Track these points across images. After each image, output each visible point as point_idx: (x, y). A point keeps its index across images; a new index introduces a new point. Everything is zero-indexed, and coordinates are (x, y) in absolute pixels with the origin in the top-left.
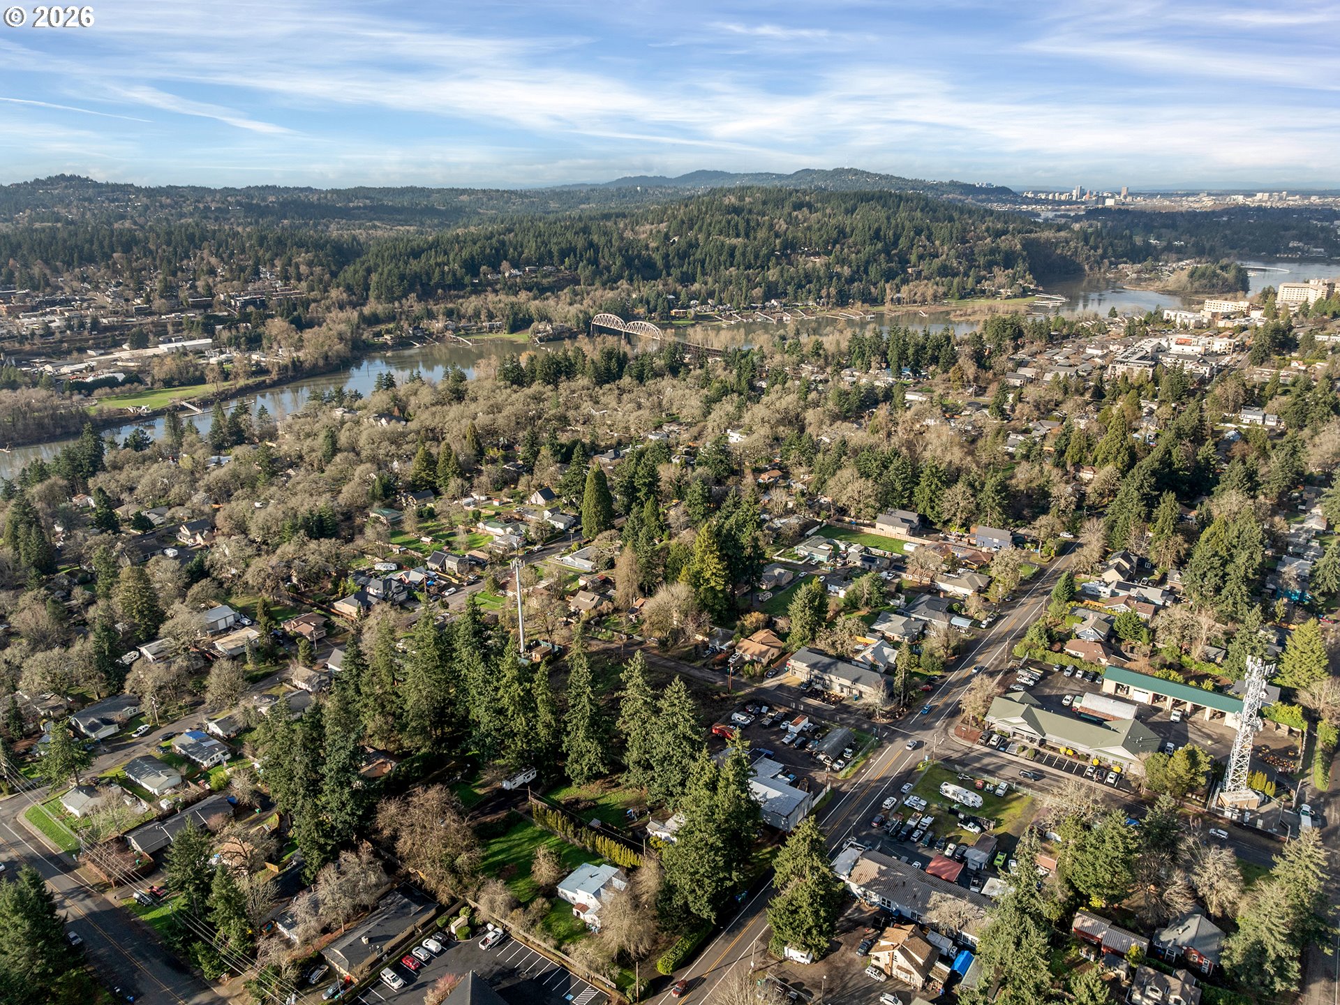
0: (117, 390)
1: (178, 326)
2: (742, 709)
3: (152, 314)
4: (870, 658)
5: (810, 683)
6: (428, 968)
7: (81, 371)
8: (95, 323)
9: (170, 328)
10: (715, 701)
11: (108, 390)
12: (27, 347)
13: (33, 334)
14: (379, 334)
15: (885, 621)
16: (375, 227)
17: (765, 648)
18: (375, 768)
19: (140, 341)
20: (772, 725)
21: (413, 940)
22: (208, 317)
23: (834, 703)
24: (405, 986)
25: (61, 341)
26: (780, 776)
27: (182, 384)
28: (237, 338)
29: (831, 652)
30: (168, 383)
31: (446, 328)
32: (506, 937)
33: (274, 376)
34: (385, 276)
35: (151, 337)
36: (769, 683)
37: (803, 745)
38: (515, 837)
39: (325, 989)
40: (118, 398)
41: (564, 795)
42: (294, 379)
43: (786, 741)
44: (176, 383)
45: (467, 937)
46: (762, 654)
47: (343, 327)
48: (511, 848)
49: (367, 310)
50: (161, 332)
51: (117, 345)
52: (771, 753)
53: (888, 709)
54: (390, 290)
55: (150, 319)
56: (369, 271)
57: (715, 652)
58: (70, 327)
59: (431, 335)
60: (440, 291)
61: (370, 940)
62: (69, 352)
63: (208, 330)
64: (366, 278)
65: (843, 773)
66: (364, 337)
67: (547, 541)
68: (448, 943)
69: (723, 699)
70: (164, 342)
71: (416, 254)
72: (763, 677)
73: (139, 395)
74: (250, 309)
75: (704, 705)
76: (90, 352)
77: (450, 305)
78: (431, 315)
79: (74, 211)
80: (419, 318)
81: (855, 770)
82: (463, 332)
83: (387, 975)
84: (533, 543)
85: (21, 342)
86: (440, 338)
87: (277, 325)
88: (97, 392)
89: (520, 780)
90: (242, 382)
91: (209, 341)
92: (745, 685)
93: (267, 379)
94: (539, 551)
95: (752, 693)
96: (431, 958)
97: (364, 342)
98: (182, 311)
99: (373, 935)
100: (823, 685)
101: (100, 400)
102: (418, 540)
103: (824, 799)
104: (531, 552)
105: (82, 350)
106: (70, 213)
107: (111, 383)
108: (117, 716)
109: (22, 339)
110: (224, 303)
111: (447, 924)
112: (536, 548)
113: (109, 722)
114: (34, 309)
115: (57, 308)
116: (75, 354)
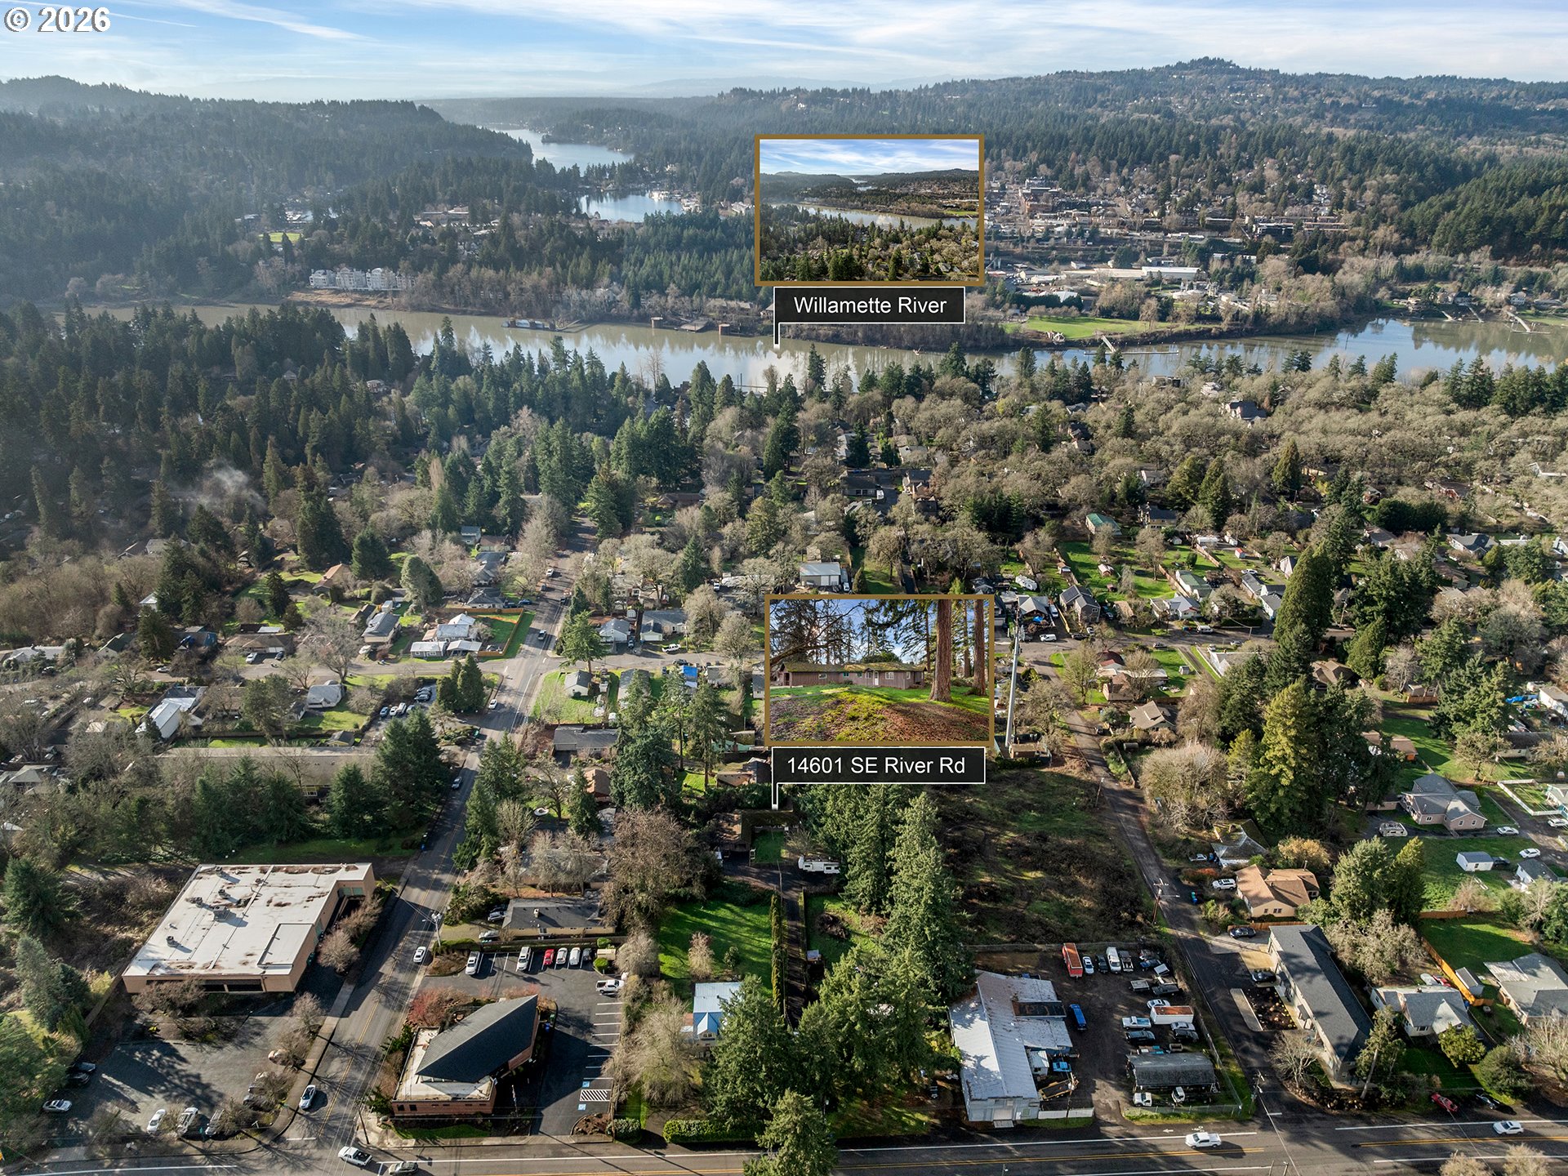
0: (1051, 311)
1: (1175, 248)
2: (1131, 951)
3: (1159, 230)
4: (1402, 1001)
5: (1271, 977)
6: (553, 972)
7: (1047, 284)
8: (1095, 232)
9: (1166, 249)
10: (1118, 918)
11: (1042, 308)
12: (1018, 250)
13: (1033, 236)
14: (1405, 296)
15: (1524, 969)
16: (1538, 142)
17: (1267, 893)
18: (739, 777)
19: (1126, 261)
20: (1140, 992)
21: (567, 941)
22: (1212, 242)
23: (1271, 1025)
24: (526, 971)
25: (1053, 248)
26: (1043, 1054)
27: (1121, 316)
28: (1225, 271)
29: (1345, 956)
30: (1106, 313)
31: (1508, 301)
32: (613, 995)
33: (1224, 326)
34: (1461, 217)
35: (1142, 258)
36: (1224, 943)
37: (1136, 1043)
38: (749, 915)
39: (489, 928)
40: (1049, 319)
41: (833, 908)
42: (1249, 334)
43: (1126, 1022)
44: (1115, 314)
45: (600, 969)
46: (1258, 900)
47: (1356, 278)
48: (733, 922)
49: (1410, 260)
50: (1155, 253)
51: (1103, 260)
52: (1081, 1019)
53: (1336, 1085)
54: (1461, 237)
55: (1152, 236)
56: (1450, 206)
57: (1214, 862)
58: (1069, 234)
59: (1478, 308)
60: (1536, 247)
61: (540, 915)
62: (1051, 262)
63: (1203, 257)
64: (1438, 216)
65: (1137, 1112)
66: (1378, 296)
67: (1228, 624)
68: (586, 964)
69: (1132, 924)
70: (1150, 265)
71: (1536, 189)
72: (1221, 929)
73: (1073, 320)
74: (1268, 239)
75: (1102, 914)
76: (1073, 264)
77: (1536, 270)
78: (1497, 279)
79: (1186, 101)
80: (1476, 283)
81: (1160, 1121)
82: (1532, 311)
83: (525, 952)
84: (1204, 620)
85: (1016, 245)
86: (1489, 314)
87: (1275, 265)
88: (1033, 309)
89: (818, 866)
90: (1182, 326)
91: (1194, 270)
92: (1192, 925)
93: (1213, 327)
94: (1203, 632)
95: (1186, 940)
96: (564, 965)
97: (1376, 302)
98: (1192, 231)
99: (546, 913)
100: (1287, 993)
101: (1032, 318)
102: (1095, 567)
103: (1066, 1120)
104: (1192, 630)
105: (1065, 261)
106: (1181, 103)
107: (1051, 302)
108: (668, 627)
109: (1019, 240)
110: (1246, 227)
111: (604, 947)
112: (1200, 626)
113: (657, 629)
114: (1054, 210)
115: (1074, 212)
116: (1055, 264)
